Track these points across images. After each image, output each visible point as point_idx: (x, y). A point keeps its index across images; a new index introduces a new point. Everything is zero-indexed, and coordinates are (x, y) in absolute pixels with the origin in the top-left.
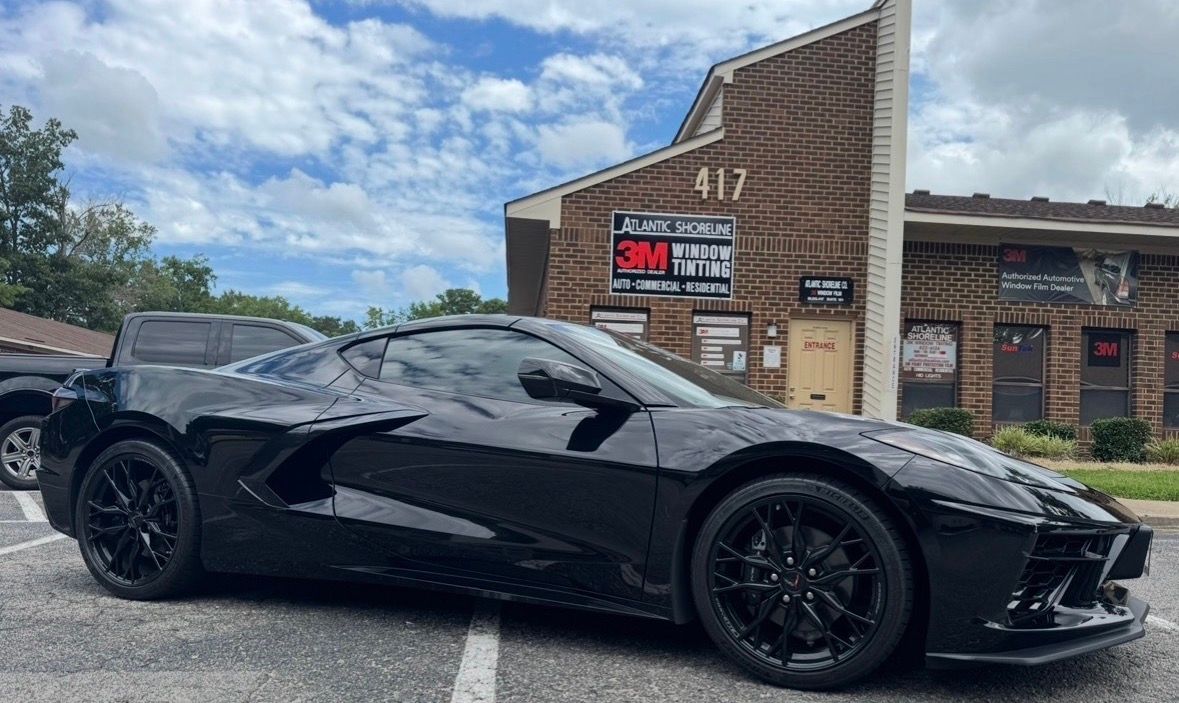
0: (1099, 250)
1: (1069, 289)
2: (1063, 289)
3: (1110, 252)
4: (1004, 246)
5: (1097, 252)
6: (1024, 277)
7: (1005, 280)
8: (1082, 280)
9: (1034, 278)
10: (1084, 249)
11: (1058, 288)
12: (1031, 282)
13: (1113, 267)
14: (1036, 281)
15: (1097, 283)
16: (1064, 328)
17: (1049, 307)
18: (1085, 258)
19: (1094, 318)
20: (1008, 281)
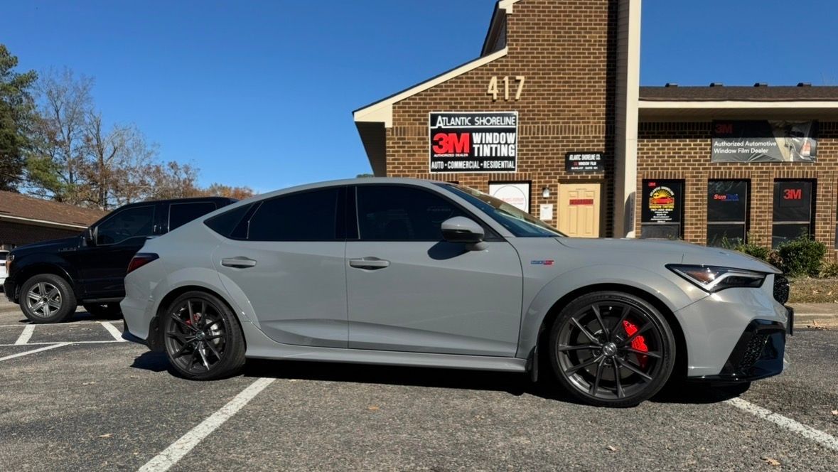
0: (788, 121)
1: (765, 151)
2: (760, 151)
3: (796, 122)
4: (715, 122)
5: (786, 123)
6: (731, 144)
7: (717, 147)
8: (775, 144)
9: (739, 144)
10: (775, 121)
11: (757, 151)
12: (736, 148)
13: (798, 133)
14: (740, 147)
15: (786, 146)
16: (760, 180)
17: (749, 166)
18: (778, 127)
19: (784, 172)
20: (719, 147)
